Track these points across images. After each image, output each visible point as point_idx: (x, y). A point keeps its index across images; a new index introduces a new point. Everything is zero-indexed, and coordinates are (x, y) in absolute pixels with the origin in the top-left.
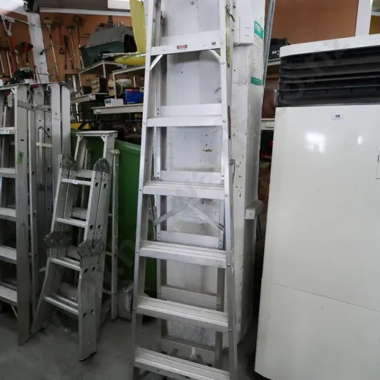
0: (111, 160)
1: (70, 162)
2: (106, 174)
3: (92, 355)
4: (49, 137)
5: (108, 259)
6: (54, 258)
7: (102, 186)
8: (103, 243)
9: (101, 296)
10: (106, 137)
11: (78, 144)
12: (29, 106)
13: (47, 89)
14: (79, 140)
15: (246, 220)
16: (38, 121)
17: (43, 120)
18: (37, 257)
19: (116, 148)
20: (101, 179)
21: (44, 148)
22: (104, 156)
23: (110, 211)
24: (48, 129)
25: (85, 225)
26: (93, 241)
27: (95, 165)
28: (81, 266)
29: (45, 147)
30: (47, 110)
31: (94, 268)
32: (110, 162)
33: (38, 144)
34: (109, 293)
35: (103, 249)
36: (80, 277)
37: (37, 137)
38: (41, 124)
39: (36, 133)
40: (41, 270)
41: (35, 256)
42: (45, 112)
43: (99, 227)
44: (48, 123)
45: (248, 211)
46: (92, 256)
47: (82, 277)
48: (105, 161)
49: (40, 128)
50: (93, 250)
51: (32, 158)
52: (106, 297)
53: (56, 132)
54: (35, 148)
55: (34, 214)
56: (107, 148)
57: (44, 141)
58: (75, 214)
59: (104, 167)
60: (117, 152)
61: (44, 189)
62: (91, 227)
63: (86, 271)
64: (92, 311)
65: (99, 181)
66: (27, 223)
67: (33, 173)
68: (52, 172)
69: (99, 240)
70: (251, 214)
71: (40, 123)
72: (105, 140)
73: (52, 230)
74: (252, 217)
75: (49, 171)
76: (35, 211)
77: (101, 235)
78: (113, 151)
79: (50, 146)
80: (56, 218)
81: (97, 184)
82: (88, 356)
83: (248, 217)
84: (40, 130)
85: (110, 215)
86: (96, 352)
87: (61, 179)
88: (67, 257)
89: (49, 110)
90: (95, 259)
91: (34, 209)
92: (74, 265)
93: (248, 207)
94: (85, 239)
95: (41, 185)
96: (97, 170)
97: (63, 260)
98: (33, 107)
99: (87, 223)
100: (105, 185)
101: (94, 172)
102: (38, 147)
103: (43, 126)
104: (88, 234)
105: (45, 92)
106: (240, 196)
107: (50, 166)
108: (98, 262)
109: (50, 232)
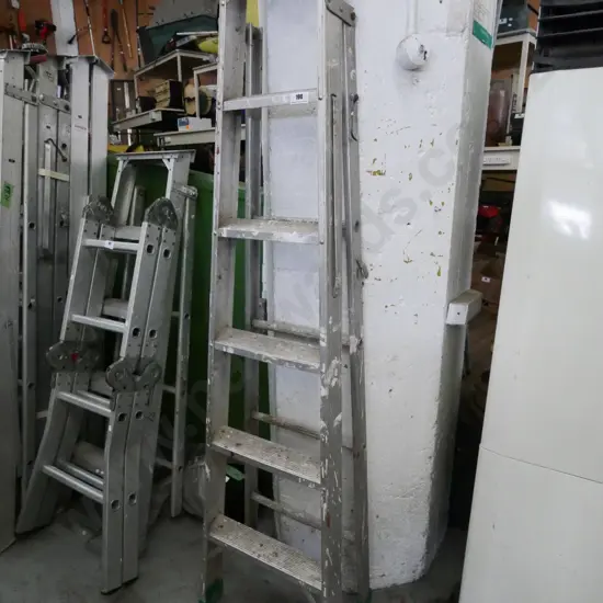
0: (181, 205)
1: (102, 207)
2: (169, 230)
4: (65, 160)
5: (168, 399)
6: (65, 391)
7: (161, 251)
8: (158, 367)
9: (151, 470)
10: (172, 161)
11: (118, 175)
12: (27, 95)
13: (64, 67)
14: (121, 166)
15: (448, 326)
16: (43, 126)
17: (53, 128)
18: (34, 387)
19: (190, 183)
20: (160, 239)
22: (168, 196)
23: (176, 307)
24: (64, 146)
25: (125, 328)
26: (139, 360)
27: (148, 210)
28: (112, 407)
29: (56, 180)
30: (62, 108)
31: (139, 415)
32: (178, 210)
33: (42, 172)
35: (159, 377)
36: (110, 429)
37: (41, 159)
38: (51, 134)
39: (39, 150)
40: (41, 415)
41: (30, 386)
42: (58, 111)
43: (152, 333)
44: (63, 132)
45: (452, 306)
46: (135, 389)
47: (114, 429)
48: (169, 204)
49: (47, 142)
50: (138, 379)
51: (30, 200)
52: (161, 474)
53: (78, 154)
54: (36, 177)
55: (30, 306)
56: (174, 182)
57: (55, 168)
58: (108, 310)
59: (166, 217)
60: (193, 191)
61: (52, 259)
62: (135, 332)
63: (122, 417)
64: (132, 497)
65: (154, 243)
66: (16, 322)
67: (31, 226)
68: (68, 227)
69: (151, 361)
70: (459, 314)
71: (49, 131)
72: (170, 165)
73: (62, 337)
74: (462, 320)
75: (63, 226)
76: (33, 301)
77: (155, 350)
78: (184, 189)
79: (64, 177)
80: (71, 315)
81: (149, 249)
83: (452, 320)
84: (48, 146)
85: (175, 314)
86: (135, 579)
87: (83, 239)
88: (90, 391)
89: (67, 108)
90: (139, 398)
91: (30, 297)
92: (101, 406)
93: (455, 299)
94: (123, 353)
95: (45, 251)
96: (152, 219)
97: (82, 396)
98: (34, 99)
99: (128, 323)
100: (166, 253)
101: (145, 224)
102: (43, 177)
103: (54, 138)
104: (129, 345)
105: (60, 73)
106: (439, 274)
107: (64, 217)
108: (148, 404)
109: (59, 340)
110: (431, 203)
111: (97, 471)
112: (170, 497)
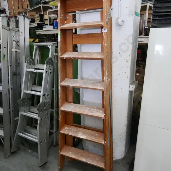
0: (54, 58)
1: (31, 59)
2: (52, 67)
3: (45, 163)
4: (18, 46)
6: (23, 112)
7: (50, 72)
8: (49, 104)
9: (49, 133)
10: (51, 46)
11: (34, 50)
12: (8, 28)
13: (17, 19)
14: (35, 47)
15: (130, 91)
16: (12, 37)
17: (15, 37)
18: (13, 112)
19: (56, 52)
20: (49, 69)
21: (16, 52)
22: (50, 56)
23: (53, 87)
24: (18, 42)
25: (41, 94)
26: (45, 102)
27: (46, 61)
28: (38, 116)
31: (45, 118)
32: (53, 60)
33: (13, 50)
34: (52, 131)
35: (50, 107)
36: (38, 122)
37: (12, 46)
39: (12, 44)
40: (16, 119)
41: (13, 111)
42: (16, 32)
43: (48, 95)
44: (17, 38)
45: (131, 86)
46: (44, 111)
47: (40, 122)
48: (51, 59)
49: (13, 41)
50: (45, 108)
51: (10, 58)
52: (51, 133)
53: (22, 43)
54: (11, 52)
55: (11, 88)
56: (52, 52)
57: (16, 48)
58: (33, 89)
59: (50, 63)
61: (16, 75)
62: (44, 95)
63: (41, 119)
64: (45, 140)
66: (8, 93)
67: (11, 66)
68: (20, 65)
69: (48, 102)
70: (132, 88)
71: (14, 38)
72: (50, 47)
73: (22, 97)
74: (133, 89)
75: (19, 65)
76: (12, 87)
77: (48, 100)
78: (54, 54)
79: (19, 51)
80: (23, 91)
81: (47, 72)
82: (43, 164)
83: (131, 90)
84: (14, 42)
85: (53, 89)
86: (47, 162)
87: (26, 69)
88: (29, 111)
89: (18, 30)
90: (45, 113)
91: (11, 86)
93: (131, 84)
94: (41, 101)
95: (14, 72)
96: (47, 64)
97: (27, 113)
98: (10, 29)
99: (42, 93)
100: (51, 73)
101: (45, 65)
102: (13, 51)
103: (15, 40)
104: (42, 99)
105: (16, 20)
106: (127, 78)
107: (19, 62)
108: (47, 115)
109: (21, 98)
110: (125, 59)
111: (33, 134)
112: (53, 140)
